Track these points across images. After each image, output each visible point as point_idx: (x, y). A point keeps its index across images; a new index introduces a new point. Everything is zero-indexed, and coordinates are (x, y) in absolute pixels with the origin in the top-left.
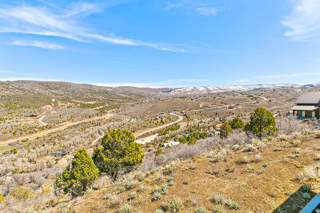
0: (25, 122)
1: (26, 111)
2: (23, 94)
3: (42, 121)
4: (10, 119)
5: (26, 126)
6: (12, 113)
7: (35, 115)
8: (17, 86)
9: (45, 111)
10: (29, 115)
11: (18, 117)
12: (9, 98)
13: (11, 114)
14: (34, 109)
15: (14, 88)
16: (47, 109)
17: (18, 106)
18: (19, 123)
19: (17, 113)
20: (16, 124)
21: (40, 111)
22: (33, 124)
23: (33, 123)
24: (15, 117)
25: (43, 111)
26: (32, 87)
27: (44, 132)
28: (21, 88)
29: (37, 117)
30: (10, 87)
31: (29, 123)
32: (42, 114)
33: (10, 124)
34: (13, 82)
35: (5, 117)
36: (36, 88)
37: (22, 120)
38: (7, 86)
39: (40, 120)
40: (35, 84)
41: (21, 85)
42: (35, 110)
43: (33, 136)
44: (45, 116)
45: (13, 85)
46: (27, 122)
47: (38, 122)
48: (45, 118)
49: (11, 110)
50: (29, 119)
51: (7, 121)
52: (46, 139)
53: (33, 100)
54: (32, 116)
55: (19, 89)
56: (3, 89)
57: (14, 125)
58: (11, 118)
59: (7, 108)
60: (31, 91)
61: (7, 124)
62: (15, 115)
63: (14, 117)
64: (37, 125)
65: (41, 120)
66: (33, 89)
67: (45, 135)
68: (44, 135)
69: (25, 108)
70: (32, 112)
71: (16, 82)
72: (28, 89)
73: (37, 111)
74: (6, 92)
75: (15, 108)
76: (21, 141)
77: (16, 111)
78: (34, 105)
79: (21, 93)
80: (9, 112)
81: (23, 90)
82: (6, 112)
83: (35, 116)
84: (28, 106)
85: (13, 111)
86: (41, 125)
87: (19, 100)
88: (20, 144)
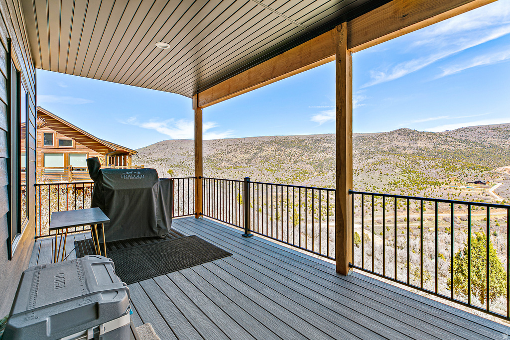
0: (467, 191)
1: (470, 174)
2: (466, 148)
3: (494, 192)
4: (447, 184)
5: (467, 197)
6: (450, 176)
7: (483, 181)
8: (458, 137)
9: (501, 177)
10: (474, 181)
11: (457, 183)
12: (446, 154)
13: (448, 177)
14: (482, 172)
15: (453, 140)
16: (506, 172)
17: (459, 166)
18: (458, 191)
19: (457, 177)
20: (454, 192)
21: (492, 176)
22: (479, 196)
23: (479, 194)
24: (453, 183)
25: (498, 175)
26: (480, 136)
27: (497, 211)
28: (463, 138)
29: (487, 185)
30: (449, 139)
31: (473, 193)
32: (495, 180)
33: (446, 191)
34: (453, 131)
35: (441, 181)
36: (486, 136)
37: (462, 187)
38: (445, 138)
39: (491, 191)
40: (485, 130)
41: (463, 134)
42: (484, 173)
43: (477, 215)
44: (501, 184)
45: (453, 135)
46: (469, 190)
47: (487, 194)
48: (500, 187)
49: (449, 171)
50: (473, 187)
51: (442, 186)
52: (501, 225)
53: (480, 157)
54: (479, 182)
55: (461, 141)
56: (441, 142)
57: (452, 193)
58: (448, 182)
59: (443, 169)
60: (479, 142)
61: (442, 191)
62: (453, 179)
63: (453, 181)
64: (486, 197)
65: (493, 190)
66: (482, 139)
67: (499, 218)
68: (496, 217)
69: (468, 169)
70: (479, 176)
71: (457, 130)
72: (474, 140)
73: (486, 175)
74: (444, 147)
75: (454, 169)
76: (458, 219)
77: (456, 173)
78: (482, 165)
79: (463, 147)
80: (446, 174)
81: (466, 142)
82: (442, 174)
83: (483, 184)
84: (472, 166)
85: (451, 173)
86: (492, 198)
87: (459, 158)
88: (458, 222)
